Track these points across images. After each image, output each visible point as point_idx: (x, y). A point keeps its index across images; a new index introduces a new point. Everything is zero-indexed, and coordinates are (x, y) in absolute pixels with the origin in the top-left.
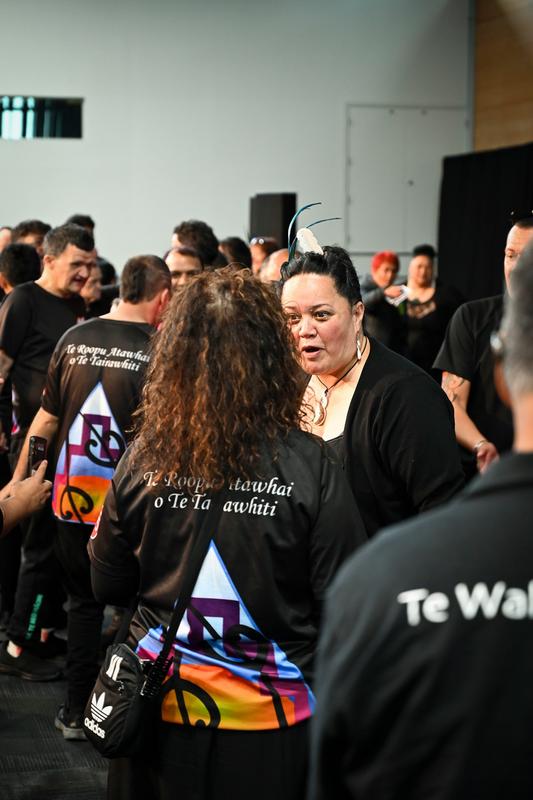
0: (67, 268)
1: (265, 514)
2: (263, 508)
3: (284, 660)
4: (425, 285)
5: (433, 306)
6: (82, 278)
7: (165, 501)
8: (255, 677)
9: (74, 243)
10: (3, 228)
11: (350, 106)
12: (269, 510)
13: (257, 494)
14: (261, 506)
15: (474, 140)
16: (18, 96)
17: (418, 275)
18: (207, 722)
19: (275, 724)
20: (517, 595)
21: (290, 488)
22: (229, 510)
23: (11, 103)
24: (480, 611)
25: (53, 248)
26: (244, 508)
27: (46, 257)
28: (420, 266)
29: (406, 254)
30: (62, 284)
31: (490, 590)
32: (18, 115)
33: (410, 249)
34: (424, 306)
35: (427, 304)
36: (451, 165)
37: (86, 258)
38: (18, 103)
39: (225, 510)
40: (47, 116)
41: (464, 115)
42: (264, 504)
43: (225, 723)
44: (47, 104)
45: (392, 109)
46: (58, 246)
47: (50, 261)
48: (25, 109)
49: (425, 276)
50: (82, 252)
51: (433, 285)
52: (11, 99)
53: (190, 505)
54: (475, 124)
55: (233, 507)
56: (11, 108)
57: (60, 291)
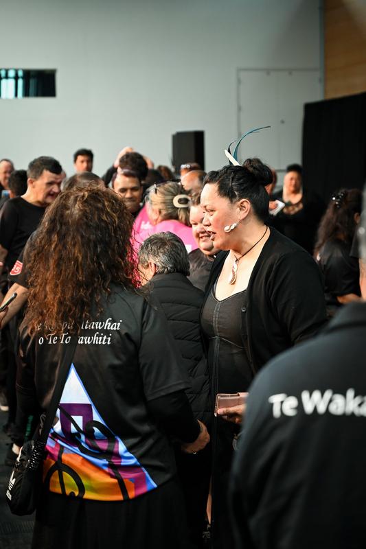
0: (44, 187)
1: (104, 343)
2: (102, 340)
3: (126, 452)
4: (295, 192)
5: (301, 206)
6: (55, 193)
7: (45, 339)
8: (105, 465)
9: (47, 169)
10: (2, 161)
11: (239, 70)
12: (106, 340)
13: (98, 330)
14: (101, 338)
15: (325, 92)
16: (11, 69)
17: (291, 185)
18: (77, 493)
19: (120, 497)
20: (339, 399)
21: (119, 324)
22: (82, 342)
23: (7, 74)
24: (315, 409)
25: (34, 173)
26: (90, 340)
27: (29, 180)
28: (292, 179)
29: (281, 171)
30: (40, 197)
31: (322, 395)
32: (12, 82)
33: (284, 167)
34: (294, 207)
35: (297, 204)
36: (310, 109)
37: (57, 179)
38: (12, 74)
39: (79, 342)
40: (32, 82)
41: (318, 75)
42: (103, 336)
43: (88, 495)
44: (32, 74)
45: (268, 71)
46: (37, 172)
47: (32, 182)
48: (16, 78)
49: (295, 186)
50: (54, 175)
51: (301, 191)
52: (7, 71)
53: (58, 340)
54: (325, 80)
55: (84, 340)
56: (7, 77)
57: (39, 202)
